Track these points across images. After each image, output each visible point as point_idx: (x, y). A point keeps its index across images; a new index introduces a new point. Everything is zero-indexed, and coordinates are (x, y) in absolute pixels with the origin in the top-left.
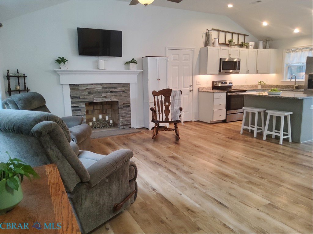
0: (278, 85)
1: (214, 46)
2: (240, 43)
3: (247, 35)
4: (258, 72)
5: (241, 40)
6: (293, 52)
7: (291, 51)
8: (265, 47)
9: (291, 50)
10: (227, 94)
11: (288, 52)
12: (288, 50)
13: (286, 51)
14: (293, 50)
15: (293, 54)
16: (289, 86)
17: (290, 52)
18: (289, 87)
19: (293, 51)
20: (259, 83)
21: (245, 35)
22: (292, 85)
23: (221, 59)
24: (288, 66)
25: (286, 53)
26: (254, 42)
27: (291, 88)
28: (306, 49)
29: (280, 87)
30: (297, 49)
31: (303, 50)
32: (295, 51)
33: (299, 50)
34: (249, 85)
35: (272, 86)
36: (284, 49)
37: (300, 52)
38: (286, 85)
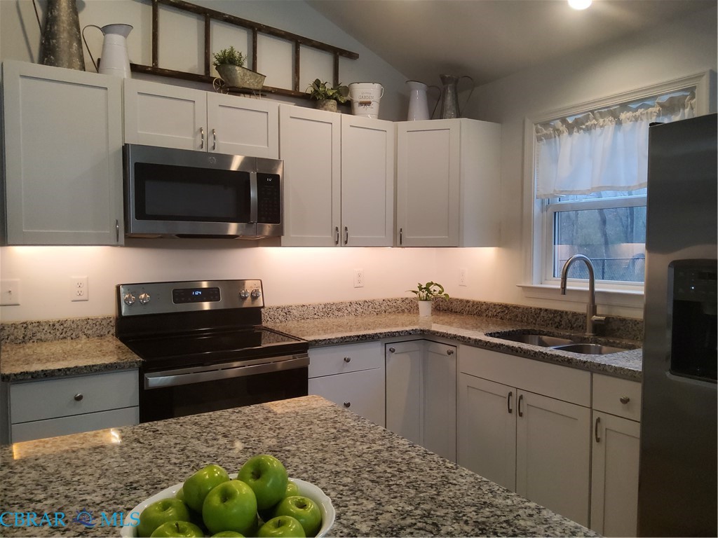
0: (505, 307)
1: (98, 72)
2: (306, 87)
3: (351, 56)
4: (406, 236)
5: (315, 69)
6: (570, 133)
7: (563, 128)
8: (435, 112)
9: (563, 120)
10: (142, 381)
11: (548, 137)
12: (546, 124)
13: (537, 131)
14: (570, 120)
15: (570, 144)
16: (561, 314)
17: (559, 132)
19: (570, 128)
20: (423, 294)
21: (337, 53)
22: (574, 314)
23: (125, 148)
24: (550, 212)
25: (539, 139)
26: (377, 85)
27: (572, 328)
28: (640, 107)
29: (519, 315)
30: (591, 111)
31: (623, 116)
32: (584, 127)
33: (601, 120)
34: (373, 302)
35: (484, 307)
36: (528, 122)
37: (610, 126)
38: (546, 310)
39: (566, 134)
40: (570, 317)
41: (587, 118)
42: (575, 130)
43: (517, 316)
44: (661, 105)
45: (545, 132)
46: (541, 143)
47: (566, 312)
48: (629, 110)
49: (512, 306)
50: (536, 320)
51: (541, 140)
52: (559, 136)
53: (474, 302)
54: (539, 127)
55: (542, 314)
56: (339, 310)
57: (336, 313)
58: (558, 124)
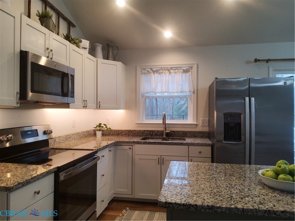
0: (130, 131)
4: (101, 105)
7: (151, 71)
9: (151, 69)
11: (145, 73)
14: (154, 70)
15: (155, 77)
16: (153, 131)
17: (149, 72)
18: (152, 135)
19: (154, 72)
22: (157, 131)
25: (142, 74)
27: (157, 135)
28: (177, 69)
29: (136, 133)
30: (161, 68)
31: (171, 71)
32: (159, 72)
33: (164, 71)
34: (79, 133)
35: (120, 131)
36: (138, 68)
37: (168, 74)
38: (147, 131)
39: (152, 74)
40: (156, 132)
41: (160, 70)
42: (156, 73)
43: (135, 134)
44: (184, 70)
45: (144, 72)
46: (142, 75)
47: (155, 131)
48: (173, 70)
49: (133, 130)
50: (143, 134)
51: (143, 74)
52: (149, 74)
53: (115, 130)
54: (142, 70)
55: (145, 132)
56: (70, 138)
57: (69, 139)
58: (149, 70)
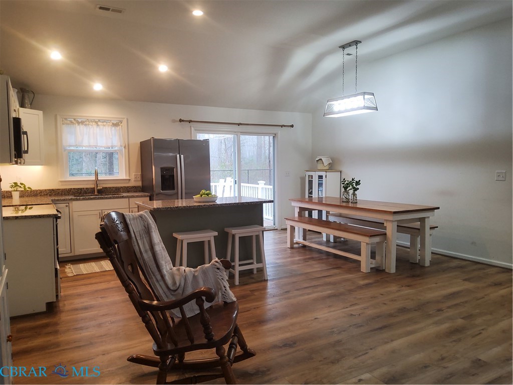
0: (52, 190)
7: (75, 122)
11: (67, 124)
12: (66, 119)
13: (63, 121)
14: (78, 120)
15: (80, 129)
18: (80, 193)
19: (79, 123)
22: (87, 188)
24: (67, 152)
25: (63, 124)
27: (86, 193)
28: (105, 122)
30: (88, 119)
31: (99, 123)
32: (84, 124)
33: (91, 123)
36: (58, 117)
37: (95, 126)
39: (77, 125)
40: (85, 190)
41: (86, 121)
43: (59, 193)
44: (113, 124)
45: (66, 122)
49: (55, 189)
52: (73, 125)
58: (73, 120)
